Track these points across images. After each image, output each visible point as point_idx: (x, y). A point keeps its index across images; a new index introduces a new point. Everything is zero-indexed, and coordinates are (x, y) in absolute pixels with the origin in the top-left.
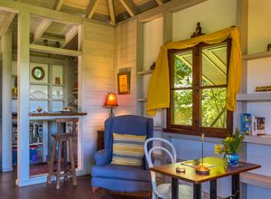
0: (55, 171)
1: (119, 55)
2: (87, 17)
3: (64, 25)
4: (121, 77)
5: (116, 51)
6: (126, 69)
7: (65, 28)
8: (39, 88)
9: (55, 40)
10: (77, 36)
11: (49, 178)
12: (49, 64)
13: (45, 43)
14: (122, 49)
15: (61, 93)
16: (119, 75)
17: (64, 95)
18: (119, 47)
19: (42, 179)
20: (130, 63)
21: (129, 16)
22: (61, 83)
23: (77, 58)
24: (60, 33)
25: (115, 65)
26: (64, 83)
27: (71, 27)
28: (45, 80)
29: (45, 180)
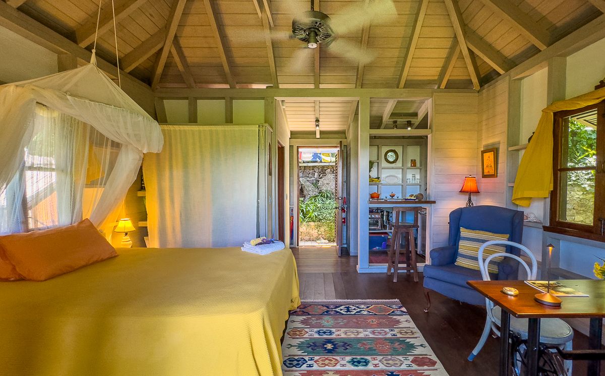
0: (393, 263)
1: (484, 127)
2: (439, 87)
3: (413, 102)
4: (486, 155)
5: (480, 122)
6: (493, 144)
7: (416, 105)
8: (392, 172)
9: (405, 120)
10: (427, 115)
11: (389, 269)
12: (403, 146)
13: (395, 125)
14: (488, 119)
15: (418, 177)
16: (483, 152)
17: (421, 179)
18: (484, 117)
19: (382, 268)
20: (498, 137)
21: (499, 75)
22: (418, 164)
23: (427, 137)
24: (411, 111)
25: (479, 140)
26: (421, 165)
27: (422, 102)
28: (399, 164)
29: (385, 271)
